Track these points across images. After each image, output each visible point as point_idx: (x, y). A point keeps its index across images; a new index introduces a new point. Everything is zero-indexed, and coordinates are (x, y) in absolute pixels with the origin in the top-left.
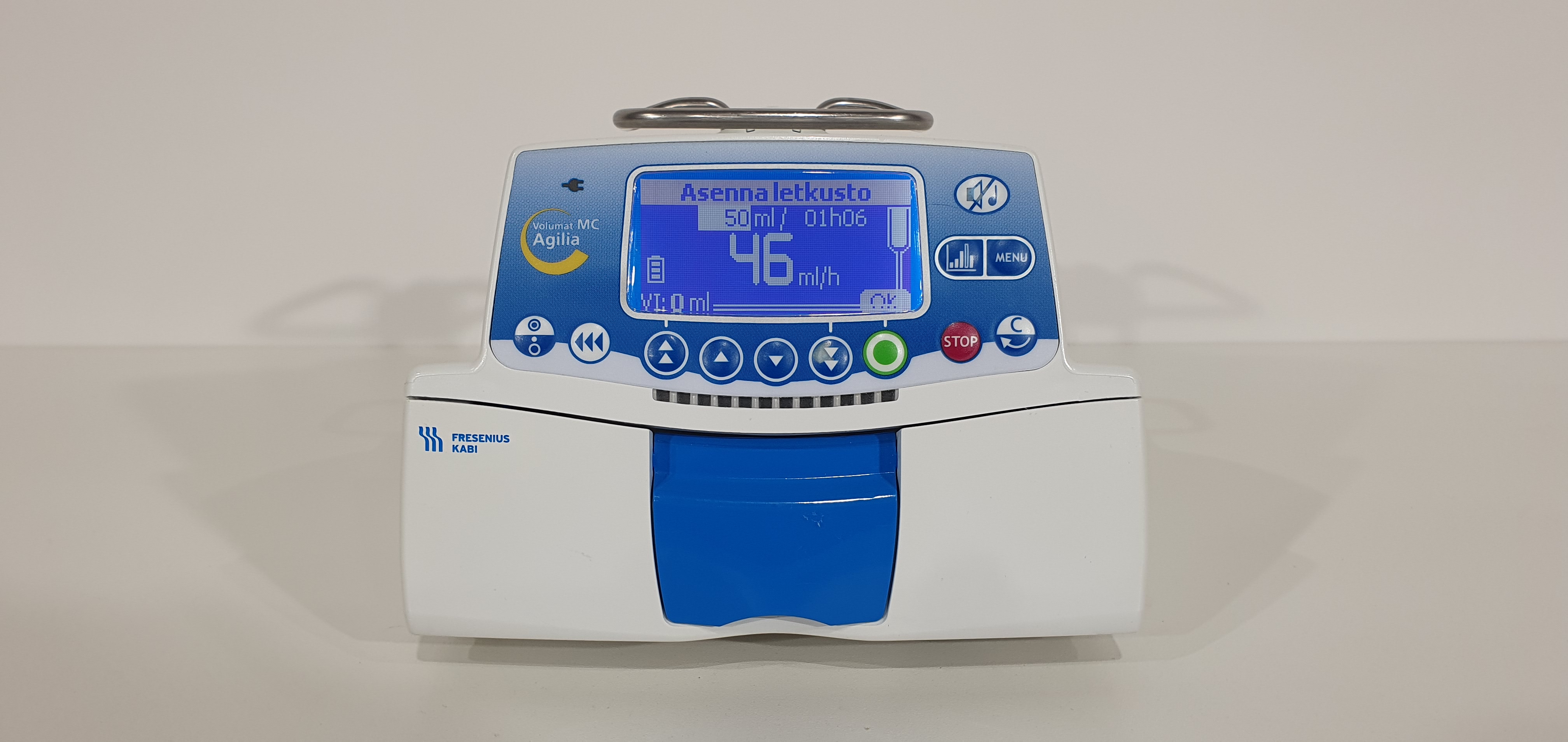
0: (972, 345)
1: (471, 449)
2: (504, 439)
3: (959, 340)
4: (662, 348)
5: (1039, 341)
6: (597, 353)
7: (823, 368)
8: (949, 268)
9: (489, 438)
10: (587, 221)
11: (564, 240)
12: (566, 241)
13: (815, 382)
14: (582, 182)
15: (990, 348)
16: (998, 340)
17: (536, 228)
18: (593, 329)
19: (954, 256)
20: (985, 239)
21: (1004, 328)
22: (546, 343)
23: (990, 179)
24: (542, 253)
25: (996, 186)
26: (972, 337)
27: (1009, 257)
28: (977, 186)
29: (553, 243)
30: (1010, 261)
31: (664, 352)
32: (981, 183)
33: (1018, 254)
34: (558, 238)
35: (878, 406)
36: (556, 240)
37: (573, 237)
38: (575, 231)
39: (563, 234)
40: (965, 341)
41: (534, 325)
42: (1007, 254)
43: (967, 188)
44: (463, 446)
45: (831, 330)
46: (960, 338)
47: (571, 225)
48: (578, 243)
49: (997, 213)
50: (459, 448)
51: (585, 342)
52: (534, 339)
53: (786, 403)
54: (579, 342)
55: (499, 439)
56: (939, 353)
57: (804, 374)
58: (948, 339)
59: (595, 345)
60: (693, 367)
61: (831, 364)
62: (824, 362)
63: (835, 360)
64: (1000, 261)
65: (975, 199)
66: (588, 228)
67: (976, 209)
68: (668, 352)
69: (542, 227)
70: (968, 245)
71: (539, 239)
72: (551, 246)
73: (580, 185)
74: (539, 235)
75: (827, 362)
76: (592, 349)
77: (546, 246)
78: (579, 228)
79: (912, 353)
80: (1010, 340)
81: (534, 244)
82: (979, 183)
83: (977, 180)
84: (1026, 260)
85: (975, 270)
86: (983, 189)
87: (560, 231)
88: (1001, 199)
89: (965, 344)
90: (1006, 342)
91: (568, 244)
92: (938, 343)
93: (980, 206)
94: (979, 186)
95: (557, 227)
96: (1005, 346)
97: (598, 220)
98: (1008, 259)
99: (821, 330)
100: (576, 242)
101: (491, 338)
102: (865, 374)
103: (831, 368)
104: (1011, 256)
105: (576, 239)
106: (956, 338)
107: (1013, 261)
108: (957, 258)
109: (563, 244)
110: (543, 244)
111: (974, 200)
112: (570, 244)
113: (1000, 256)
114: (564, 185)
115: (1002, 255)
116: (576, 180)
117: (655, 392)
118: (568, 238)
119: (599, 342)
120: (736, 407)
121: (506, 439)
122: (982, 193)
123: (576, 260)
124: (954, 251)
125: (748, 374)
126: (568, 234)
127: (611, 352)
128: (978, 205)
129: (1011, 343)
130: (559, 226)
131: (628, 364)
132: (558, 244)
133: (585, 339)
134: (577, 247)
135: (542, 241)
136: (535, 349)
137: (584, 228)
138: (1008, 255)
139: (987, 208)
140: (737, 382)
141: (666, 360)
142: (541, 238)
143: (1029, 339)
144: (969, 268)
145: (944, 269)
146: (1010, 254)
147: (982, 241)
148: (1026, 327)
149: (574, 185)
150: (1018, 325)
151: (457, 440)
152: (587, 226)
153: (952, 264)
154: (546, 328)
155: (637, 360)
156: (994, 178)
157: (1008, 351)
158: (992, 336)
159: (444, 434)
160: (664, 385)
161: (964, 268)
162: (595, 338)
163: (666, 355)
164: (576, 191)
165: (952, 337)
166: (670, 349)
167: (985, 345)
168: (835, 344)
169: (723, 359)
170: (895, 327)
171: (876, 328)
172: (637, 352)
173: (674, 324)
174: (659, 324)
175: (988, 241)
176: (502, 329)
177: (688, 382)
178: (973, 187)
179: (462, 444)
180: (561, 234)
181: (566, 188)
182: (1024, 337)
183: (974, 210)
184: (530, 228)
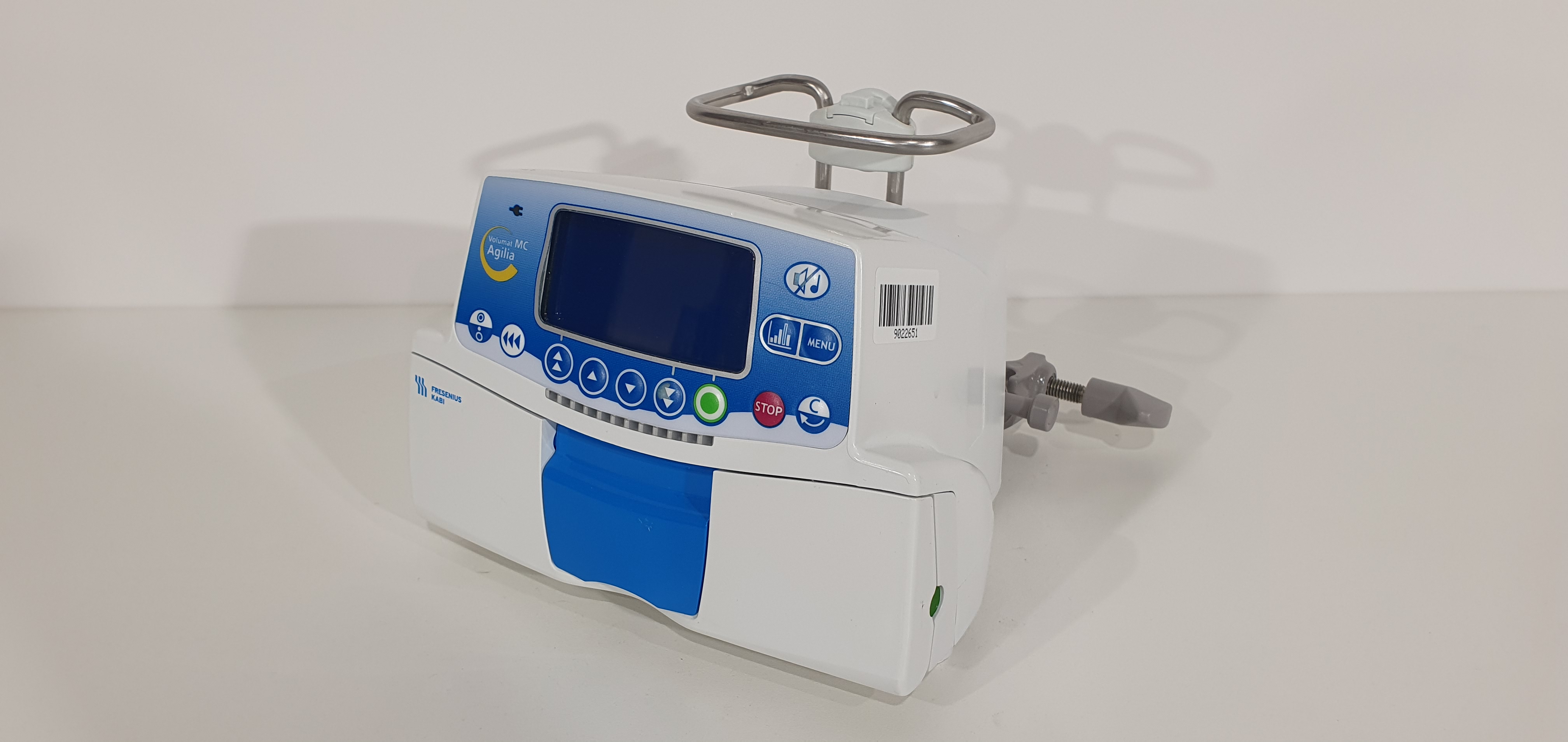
0: (776, 415)
1: (441, 401)
2: (458, 400)
3: (766, 407)
4: (556, 357)
5: (831, 425)
6: (514, 350)
7: (663, 405)
8: (770, 342)
9: (451, 396)
10: (522, 242)
11: (506, 254)
12: (506, 256)
13: (656, 414)
14: (522, 209)
16: (798, 414)
17: (490, 241)
18: (513, 330)
19: (775, 333)
20: (803, 322)
21: (804, 406)
22: (486, 335)
23: (815, 268)
24: (492, 261)
25: (819, 276)
26: (778, 408)
27: (819, 344)
28: (803, 272)
29: (499, 255)
30: (819, 347)
31: (556, 361)
32: (806, 270)
33: (827, 343)
34: (502, 251)
35: (699, 446)
36: (501, 253)
37: (511, 253)
38: (512, 249)
39: (506, 249)
40: (771, 410)
41: (481, 318)
42: (817, 340)
43: (795, 273)
44: (437, 397)
45: (673, 374)
46: (767, 406)
47: (511, 242)
48: (513, 259)
49: (816, 301)
50: (435, 398)
51: (510, 339)
52: (479, 329)
53: (633, 426)
54: (505, 338)
55: (456, 399)
56: (751, 414)
57: (648, 406)
58: (758, 404)
59: (514, 344)
60: (574, 379)
61: (668, 403)
62: (663, 400)
63: (671, 399)
64: (811, 345)
65: (800, 285)
66: (521, 248)
67: (800, 293)
68: (559, 362)
69: (494, 240)
70: (787, 324)
71: (491, 250)
72: (497, 257)
73: (520, 211)
74: (491, 246)
75: (665, 400)
76: (513, 346)
77: (495, 256)
78: (516, 247)
79: (730, 408)
80: (807, 418)
81: (488, 253)
82: (805, 270)
83: (804, 267)
84: (833, 349)
85: (790, 348)
86: (807, 277)
87: (504, 246)
88: (822, 290)
89: (771, 412)
90: (804, 419)
91: (507, 258)
92: (751, 405)
93: (804, 292)
94: (805, 273)
96: (802, 422)
97: (528, 242)
98: (818, 345)
99: (666, 371)
100: (511, 258)
102: (692, 417)
103: (667, 406)
104: (821, 343)
105: (512, 255)
106: (765, 405)
107: (822, 348)
108: (776, 335)
109: (504, 257)
110: (493, 254)
111: (798, 285)
112: (509, 258)
113: (812, 340)
114: (511, 209)
115: (814, 340)
116: (518, 206)
117: (548, 392)
118: (508, 253)
119: (518, 341)
120: (599, 419)
121: (459, 399)
122: (806, 280)
123: (510, 273)
124: (777, 325)
125: (609, 395)
126: (509, 249)
127: (525, 351)
128: (802, 290)
129: (807, 420)
130: (504, 241)
131: (532, 363)
132: (502, 256)
133: (509, 336)
135: (492, 252)
136: (479, 337)
137: (518, 247)
138: (818, 342)
139: (809, 294)
140: (602, 399)
141: (558, 367)
143: (823, 421)
144: (785, 346)
145: (766, 341)
146: (820, 341)
147: (800, 323)
148: (822, 409)
149: (517, 210)
150: (815, 406)
151: (434, 391)
152: (520, 246)
153: (772, 338)
154: (488, 323)
155: (540, 361)
156: (820, 268)
157: (804, 426)
158: (794, 410)
159: (428, 385)
161: (781, 345)
162: (515, 338)
163: (557, 364)
164: (518, 216)
165: (762, 403)
166: (560, 359)
167: (787, 418)
168: (674, 385)
169: (592, 376)
170: (720, 383)
171: (707, 380)
172: (540, 355)
173: (566, 341)
174: (556, 338)
175: (805, 324)
176: (464, 316)
177: (572, 390)
178: (800, 273)
179: (436, 395)
180: (504, 249)
181: (512, 212)
182: (821, 418)
183: (798, 294)
184: (487, 239)
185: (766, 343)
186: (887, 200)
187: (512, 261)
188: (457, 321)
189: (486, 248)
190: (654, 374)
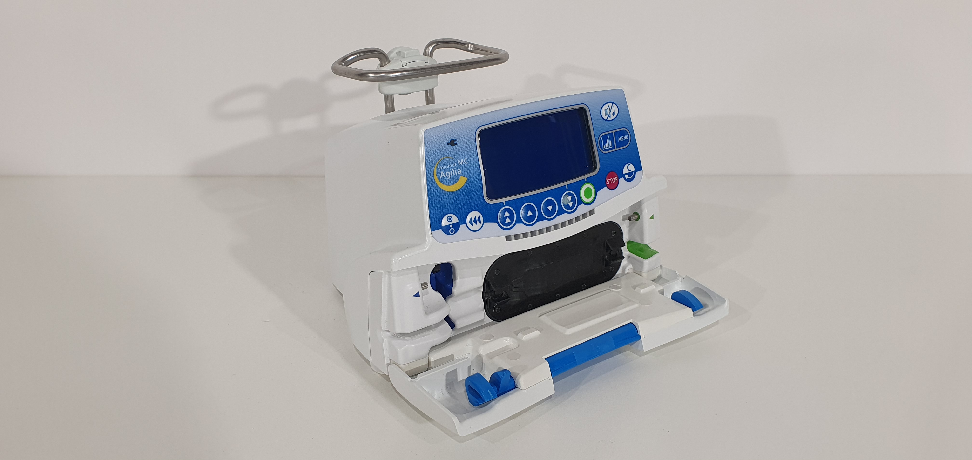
0: (616, 181)
3: (612, 180)
4: (505, 216)
5: (636, 172)
6: (479, 225)
7: (567, 207)
8: (604, 148)
10: (462, 160)
11: (454, 172)
12: (455, 173)
13: (566, 214)
14: (456, 140)
15: (622, 180)
16: (624, 176)
17: (440, 169)
18: (474, 214)
19: (604, 143)
20: (613, 132)
21: (625, 171)
22: (456, 227)
23: (611, 104)
24: (444, 181)
25: (614, 107)
26: (615, 178)
29: (449, 175)
30: (623, 140)
31: (506, 217)
32: (609, 106)
33: (625, 136)
34: (451, 172)
35: (589, 218)
36: (450, 173)
37: (458, 170)
38: (458, 167)
39: (453, 169)
41: (449, 219)
42: (622, 137)
43: (604, 110)
45: (567, 188)
47: (455, 164)
48: (461, 173)
49: (616, 119)
51: (474, 221)
52: (451, 226)
53: (556, 227)
54: (471, 222)
56: (606, 188)
57: (561, 212)
59: (478, 222)
60: (519, 221)
61: (571, 204)
62: (568, 204)
63: (572, 202)
64: (619, 141)
66: (463, 164)
67: (609, 119)
68: (508, 217)
69: (443, 168)
70: (608, 136)
71: (442, 175)
72: (449, 177)
73: (455, 142)
74: (442, 172)
76: (477, 224)
77: (447, 177)
78: (459, 165)
79: (597, 190)
80: (628, 175)
81: (441, 178)
83: (607, 105)
84: (628, 138)
85: (612, 147)
87: (451, 168)
88: (616, 112)
89: (614, 181)
90: (627, 176)
91: (456, 174)
92: (604, 183)
93: (610, 117)
94: (609, 108)
95: (449, 166)
97: (467, 159)
99: (563, 189)
100: (460, 172)
101: (431, 231)
102: (583, 205)
103: (570, 206)
104: (623, 137)
105: (459, 171)
106: (611, 179)
108: (606, 143)
109: (454, 175)
110: (445, 177)
111: (608, 115)
112: (457, 174)
113: (620, 138)
114: (448, 144)
116: (453, 140)
117: (506, 237)
118: (456, 171)
119: (479, 220)
120: (537, 235)
122: (610, 111)
123: (462, 181)
124: (604, 139)
125: (541, 218)
126: (455, 169)
127: (485, 223)
129: (629, 176)
131: (492, 227)
132: (452, 175)
133: (473, 219)
134: (461, 175)
135: (444, 175)
136: (452, 231)
137: (461, 164)
139: (612, 117)
140: (537, 223)
141: (508, 221)
142: (443, 174)
148: (632, 168)
149: (452, 143)
150: (629, 168)
152: (462, 163)
153: (604, 146)
154: (455, 220)
155: (496, 224)
156: (613, 103)
157: (628, 180)
158: (622, 175)
161: (609, 147)
162: (477, 218)
163: (508, 218)
164: (454, 146)
165: (610, 179)
166: (508, 215)
167: (620, 180)
168: (569, 194)
169: (530, 213)
170: (589, 180)
171: (583, 183)
172: (495, 220)
173: (508, 203)
174: (501, 205)
175: (615, 132)
176: (435, 225)
177: (520, 228)
178: (606, 109)
180: (452, 169)
181: (450, 145)
182: (633, 172)
183: (608, 119)
184: (437, 169)
185: (602, 149)
187: (460, 174)
189: (438, 176)
190: (558, 194)
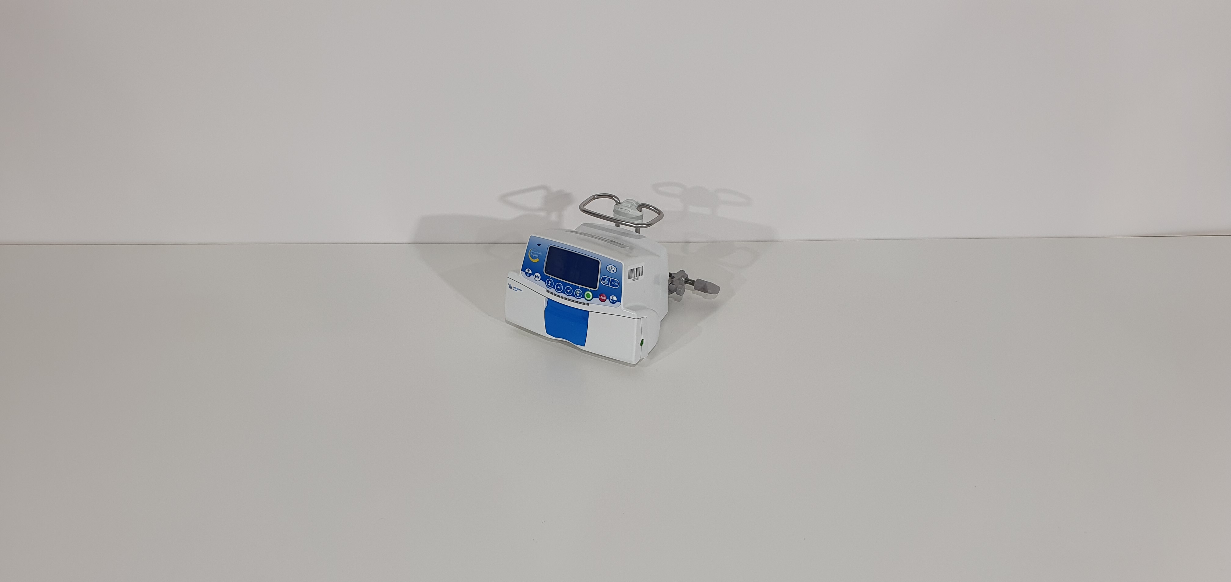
1: (516, 290)
5: (617, 302)
6: (538, 280)
8: (603, 282)
9: (519, 290)
10: (540, 253)
11: (536, 256)
13: (575, 298)
14: (540, 245)
16: (609, 299)
18: (538, 275)
19: (604, 280)
20: (611, 278)
21: (611, 298)
22: (530, 275)
23: (613, 266)
24: (531, 256)
25: (615, 268)
26: (605, 298)
34: (535, 254)
35: (586, 306)
38: (538, 254)
41: (529, 271)
43: (609, 267)
45: (579, 288)
49: (614, 274)
51: (537, 277)
52: (528, 273)
53: (569, 300)
56: (598, 299)
57: (573, 295)
60: (554, 288)
61: (578, 295)
64: (613, 284)
65: (610, 270)
67: (610, 272)
69: (532, 252)
70: (607, 278)
72: (533, 256)
79: (593, 297)
84: (617, 285)
85: (608, 284)
88: (615, 271)
89: (603, 298)
90: (611, 300)
92: (598, 297)
94: (611, 267)
95: (535, 252)
97: (542, 253)
99: (577, 287)
102: (584, 299)
107: (615, 285)
114: (537, 245)
115: (613, 282)
117: (546, 290)
119: (539, 277)
120: (560, 298)
121: (522, 291)
122: (612, 269)
123: (537, 260)
124: (605, 278)
125: (563, 292)
127: (540, 280)
136: (528, 275)
139: (612, 272)
140: (561, 293)
141: (549, 285)
144: (606, 284)
146: (615, 283)
148: (615, 298)
149: (539, 245)
150: (613, 298)
154: (530, 272)
155: (544, 283)
156: (615, 266)
157: (611, 302)
158: (608, 298)
159: (512, 286)
160: (549, 289)
165: (601, 297)
166: (550, 283)
167: (607, 300)
168: (579, 291)
169: (559, 287)
170: (591, 291)
171: (588, 290)
172: (544, 281)
173: (552, 278)
174: (549, 277)
176: (523, 270)
177: (553, 290)
179: (515, 289)
182: (615, 300)
184: (530, 252)
186: (636, 232)
188: (522, 270)
189: (530, 254)
190: (575, 288)
